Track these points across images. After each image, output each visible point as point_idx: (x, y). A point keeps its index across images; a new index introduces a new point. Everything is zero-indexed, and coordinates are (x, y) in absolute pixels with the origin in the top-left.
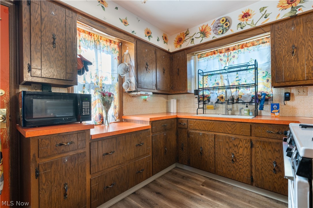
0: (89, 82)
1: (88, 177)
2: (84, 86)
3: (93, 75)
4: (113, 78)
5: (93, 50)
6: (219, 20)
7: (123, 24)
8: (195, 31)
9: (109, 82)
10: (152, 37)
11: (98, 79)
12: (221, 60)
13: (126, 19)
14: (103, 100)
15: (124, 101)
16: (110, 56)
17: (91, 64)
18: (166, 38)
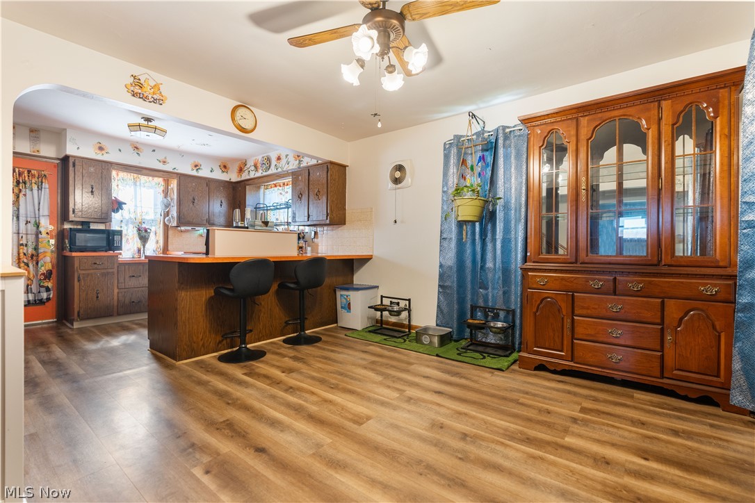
0: (127, 218)
1: (116, 291)
2: (122, 221)
3: (132, 211)
4: (156, 213)
5: (132, 187)
7: (161, 164)
8: (250, 163)
9: (151, 216)
10: (202, 169)
11: (136, 214)
12: (281, 194)
13: (165, 158)
14: (139, 234)
15: (170, 236)
16: (152, 191)
17: (125, 204)
18: (225, 167)
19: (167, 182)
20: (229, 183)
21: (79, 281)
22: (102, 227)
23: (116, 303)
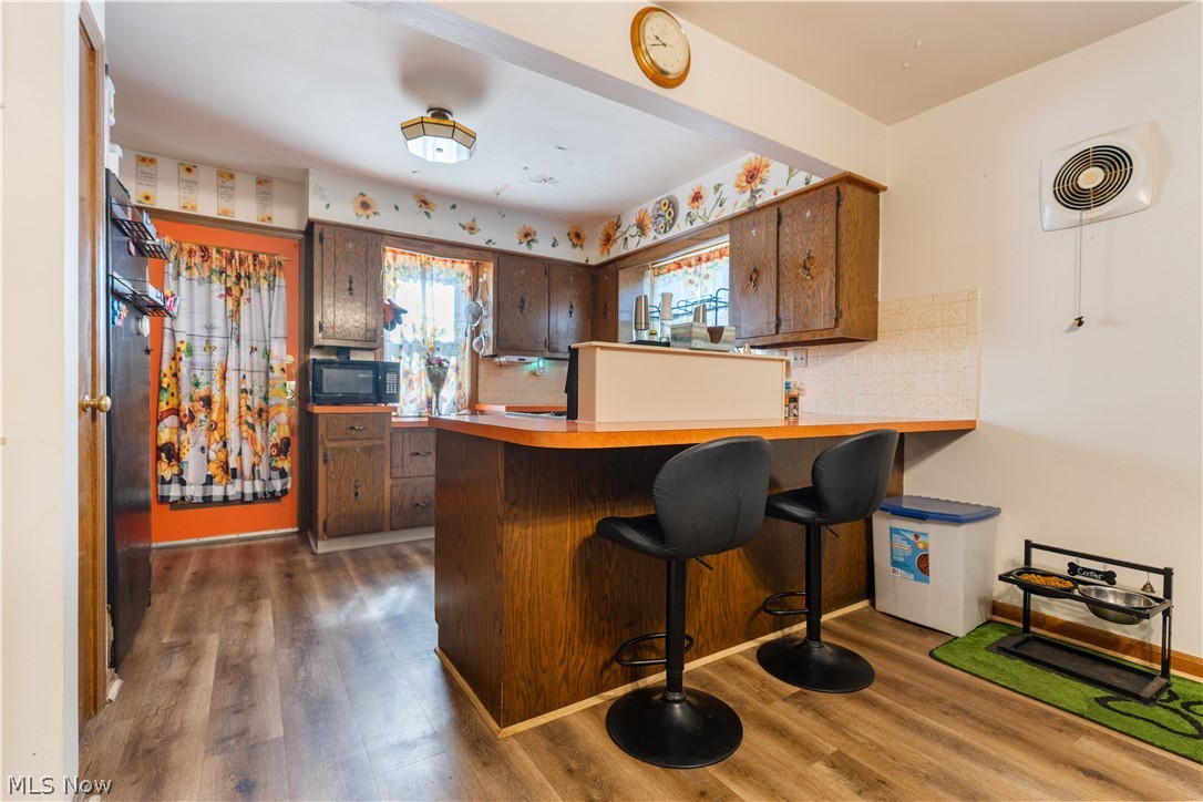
0: (410, 341)
1: (388, 482)
2: (401, 347)
3: (418, 327)
4: (457, 330)
5: (419, 281)
6: (659, 202)
7: (466, 233)
8: (629, 221)
9: (448, 337)
10: (537, 242)
11: (425, 334)
12: (691, 282)
13: (474, 221)
14: (429, 371)
15: (481, 374)
16: (451, 288)
17: (405, 312)
18: (578, 236)
19: (476, 270)
20: (586, 267)
21: (325, 461)
22: (368, 357)
23: (387, 508)
